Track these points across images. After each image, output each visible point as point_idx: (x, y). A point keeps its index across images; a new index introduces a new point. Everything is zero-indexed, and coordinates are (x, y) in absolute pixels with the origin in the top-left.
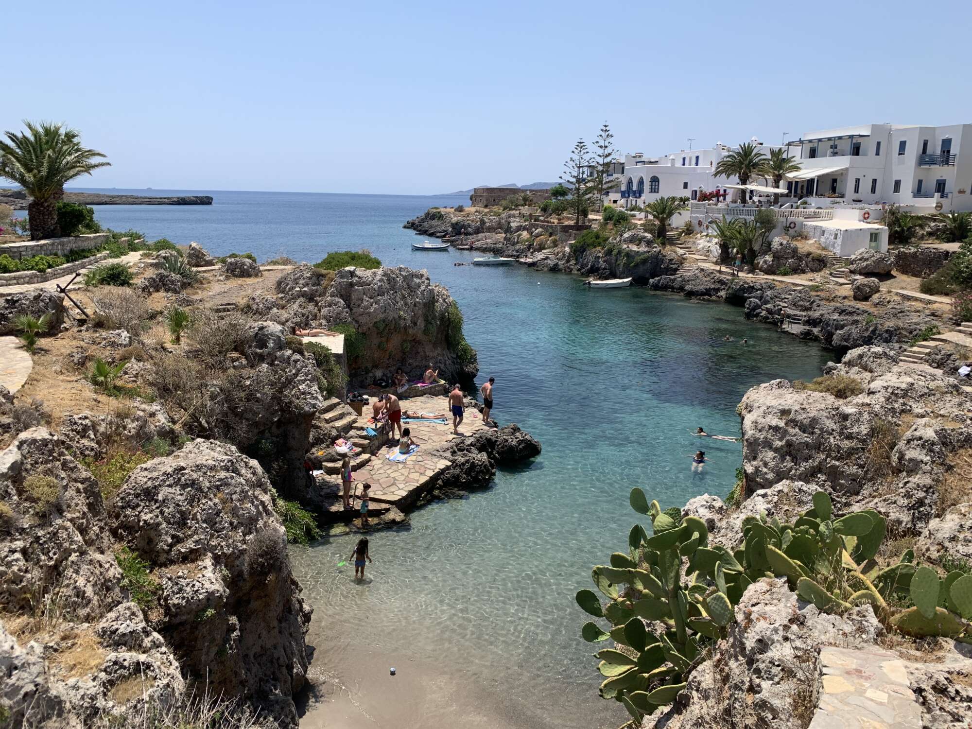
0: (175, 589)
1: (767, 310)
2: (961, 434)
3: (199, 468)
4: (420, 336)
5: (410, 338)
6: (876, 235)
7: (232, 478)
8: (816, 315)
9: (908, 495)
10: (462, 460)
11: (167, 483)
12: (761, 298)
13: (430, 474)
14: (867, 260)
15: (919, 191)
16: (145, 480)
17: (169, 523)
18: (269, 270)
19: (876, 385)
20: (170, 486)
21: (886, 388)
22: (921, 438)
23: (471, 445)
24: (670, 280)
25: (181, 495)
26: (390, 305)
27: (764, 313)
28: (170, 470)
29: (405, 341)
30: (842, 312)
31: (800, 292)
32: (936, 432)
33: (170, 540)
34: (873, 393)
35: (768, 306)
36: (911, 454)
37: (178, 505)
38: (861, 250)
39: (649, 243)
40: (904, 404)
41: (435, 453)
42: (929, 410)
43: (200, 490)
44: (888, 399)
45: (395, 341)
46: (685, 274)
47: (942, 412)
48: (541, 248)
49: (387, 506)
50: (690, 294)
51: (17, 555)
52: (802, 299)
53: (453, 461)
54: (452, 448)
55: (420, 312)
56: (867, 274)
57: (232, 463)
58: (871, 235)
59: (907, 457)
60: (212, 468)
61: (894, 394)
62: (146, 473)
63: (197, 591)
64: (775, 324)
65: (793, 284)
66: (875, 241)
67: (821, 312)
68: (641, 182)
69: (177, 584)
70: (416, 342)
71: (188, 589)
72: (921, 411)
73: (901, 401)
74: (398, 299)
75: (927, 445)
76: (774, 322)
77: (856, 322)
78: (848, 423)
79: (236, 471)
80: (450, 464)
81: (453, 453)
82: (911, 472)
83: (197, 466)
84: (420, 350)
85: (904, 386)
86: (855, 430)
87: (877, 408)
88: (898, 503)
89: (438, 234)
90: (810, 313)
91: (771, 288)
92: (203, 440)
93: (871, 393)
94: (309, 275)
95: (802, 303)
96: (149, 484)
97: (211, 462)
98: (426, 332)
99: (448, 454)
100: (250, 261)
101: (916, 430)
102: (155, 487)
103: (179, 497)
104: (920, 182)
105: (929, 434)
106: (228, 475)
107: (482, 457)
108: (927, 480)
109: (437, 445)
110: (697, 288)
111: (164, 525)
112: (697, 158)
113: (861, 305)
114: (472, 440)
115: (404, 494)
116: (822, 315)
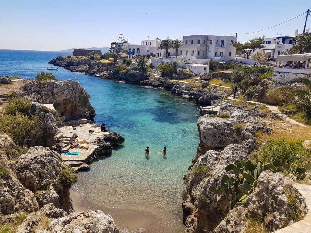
0: (44, 197)
1: (178, 91)
2: (257, 127)
3: (41, 156)
4: (78, 104)
5: (74, 105)
6: (206, 68)
7: (53, 158)
8: (192, 92)
9: (247, 145)
10: (102, 145)
11: (33, 162)
12: (175, 87)
13: (93, 150)
14: (204, 76)
15: (216, 55)
16: (24, 162)
17: (36, 176)
18: (14, 81)
19: (233, 115)
20: (34, 163)
21: (236, 116)
22: (249, 129)
23: (103, 140)
24: (147, 81)
25: (38, 166)
26: (67, 94)
27: (177, 92)
28: (32, 158)
29: (72, 106)
30: (200, 91)
31: (187, 85)
32: (252, 127)
33: (37, 182)
34: (233, 117)
35: (178, 90)
36: (247, 134)
37: (38, 170)
38: (203, 72)
39: (139, 70)
40: (241, 120)
41: (92, 143)
42: (248, 121)
43: (44, 164)
44: (237, 119)
45: (69, 106)
46: (151, 80)
47: (251, 121)
48: (102, 71)
49: (81, 162)
50: (154, 86)
51: (7, 193)
52: (187, 88)
53: (99, 145)
54: (97, 141)
55: (77, 95)
56: (205, 80)
57: (51, 153)
58: (205, 68)
59: (246, 134)
60: (45, 156)
61: (239, 117)
62: (23, 160)
63: (51, 197)
64: (181, 95)
65: (184, 83)
66: (206, 70)
67: (193, 91)
68: (134, 50)
69: (44, 196)
70: (76, 106)
71: (48, 197)
72: (246, 121)
73: (241, 119)
74: (70, 91)
75: (250, 131)
76: (180, 94)
77: (205, 94)
78: (229, 126)
79: (53, 156)
80: (98, 146)
81: (98, 143)
82: (248, 139)
83: (41, 155)
84: (78, 109)
85: (241, 115)
86: (231, 128)
87: (235, 121)
88: (245, 147)
89: (63, 66)
90: (190, 92)
91: (178, 84)
92: (37, 146)
93: (232, 117)
94: (37, 83)
95: (188, 89)
96: (27, 163)
97: (44, 154)
98: (79, 102)
99: (97, 143)
100: (8, 78)
101: (247, 127)
102: (29, 165)
103: (38, 167)
104: (216, 52)
105: (251, 127)
106: (51, 157)
107: (108, 143)
108: (252, 140)
109: (93, 141)
110: (155, 84)
111: (35, 177)
112: (151, 42)
113: (204, 89)
114: (103, 138)
115: (86, 158)
116: (194, 92)
